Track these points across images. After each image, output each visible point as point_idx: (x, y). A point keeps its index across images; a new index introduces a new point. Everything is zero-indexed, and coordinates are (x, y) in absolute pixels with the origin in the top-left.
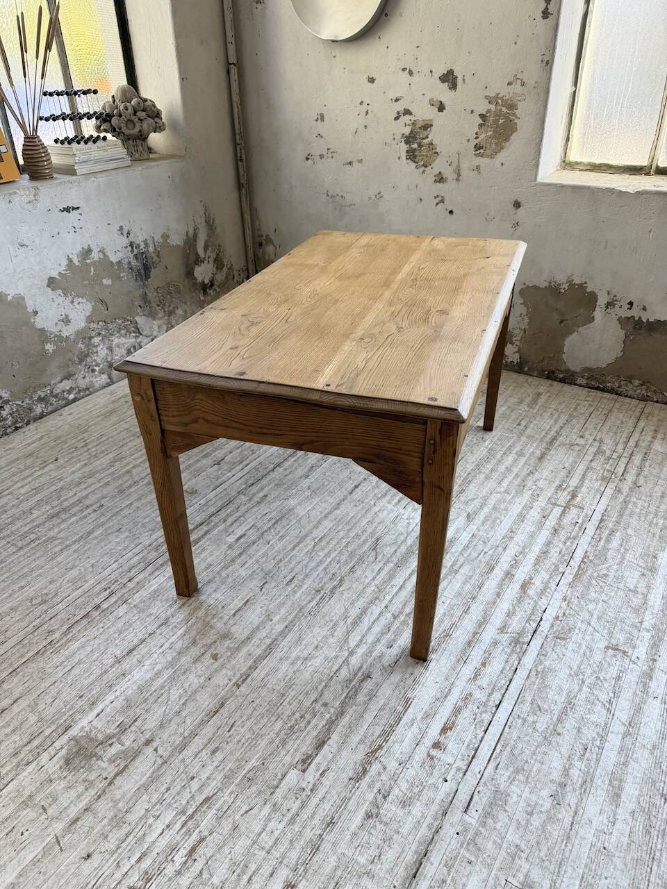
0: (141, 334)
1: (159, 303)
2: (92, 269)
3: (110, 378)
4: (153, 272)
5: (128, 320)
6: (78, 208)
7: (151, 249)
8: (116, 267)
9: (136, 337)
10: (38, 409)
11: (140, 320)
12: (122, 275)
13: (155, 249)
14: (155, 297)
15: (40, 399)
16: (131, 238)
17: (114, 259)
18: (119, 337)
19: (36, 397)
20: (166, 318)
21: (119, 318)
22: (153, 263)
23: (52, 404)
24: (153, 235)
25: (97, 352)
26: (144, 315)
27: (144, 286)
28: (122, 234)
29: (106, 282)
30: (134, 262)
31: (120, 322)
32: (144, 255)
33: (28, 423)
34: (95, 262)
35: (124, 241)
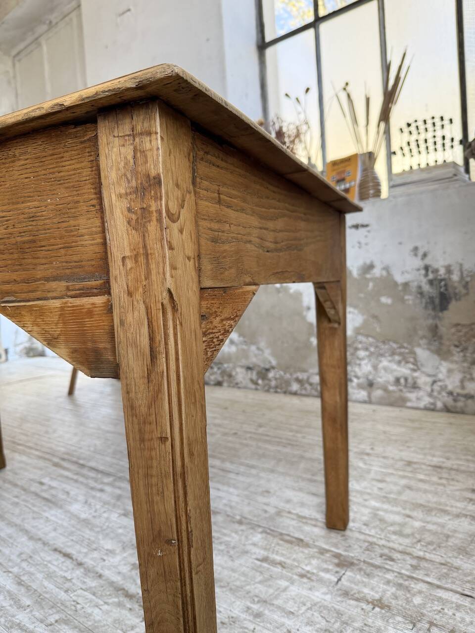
0: (419, 369)
1: (456, 343)
2: (371, 285)
3: (369, 396)
4: (453, 305)
5: (404, 347)
6: (367, 226)
7: (455, 277)
8: (400, 288)
9: (414, 370)
10: (295, 387)
11: (422, 353)
12: (406, 297)
13: (462, 277)
14: (453, 334)
15: (298, 381)
16: (428, 261)
17: (400, 279)
18: (390, 361)
19: (295, 376)
20: (465, 365)
21: (395, 342)
22: (456, 294)
23: (305, 389)
24: (460, 261)
25: (360, 365)
26: (429, 349)
27: (435, 317)
28: (416, 255)
29: (385, 300)
30: (426, 288)
31: (395, 346)
32: (443, 283)
33: (285, 393)
34: (377, 278)
35: (418, 263)
